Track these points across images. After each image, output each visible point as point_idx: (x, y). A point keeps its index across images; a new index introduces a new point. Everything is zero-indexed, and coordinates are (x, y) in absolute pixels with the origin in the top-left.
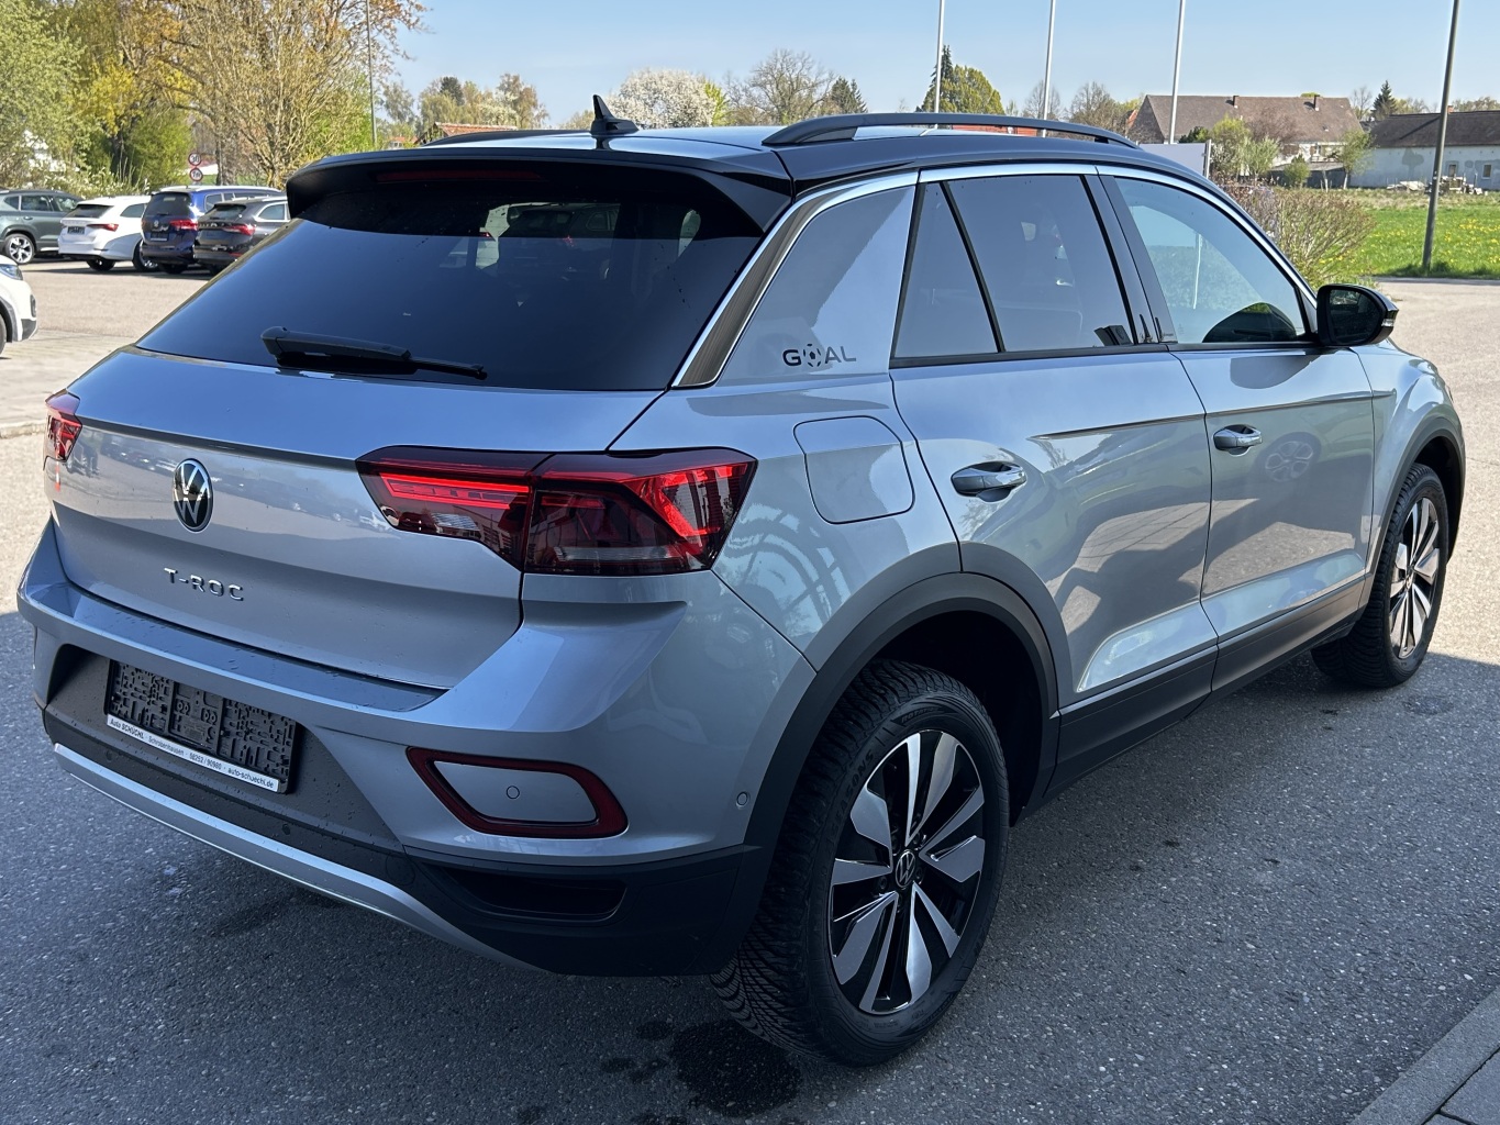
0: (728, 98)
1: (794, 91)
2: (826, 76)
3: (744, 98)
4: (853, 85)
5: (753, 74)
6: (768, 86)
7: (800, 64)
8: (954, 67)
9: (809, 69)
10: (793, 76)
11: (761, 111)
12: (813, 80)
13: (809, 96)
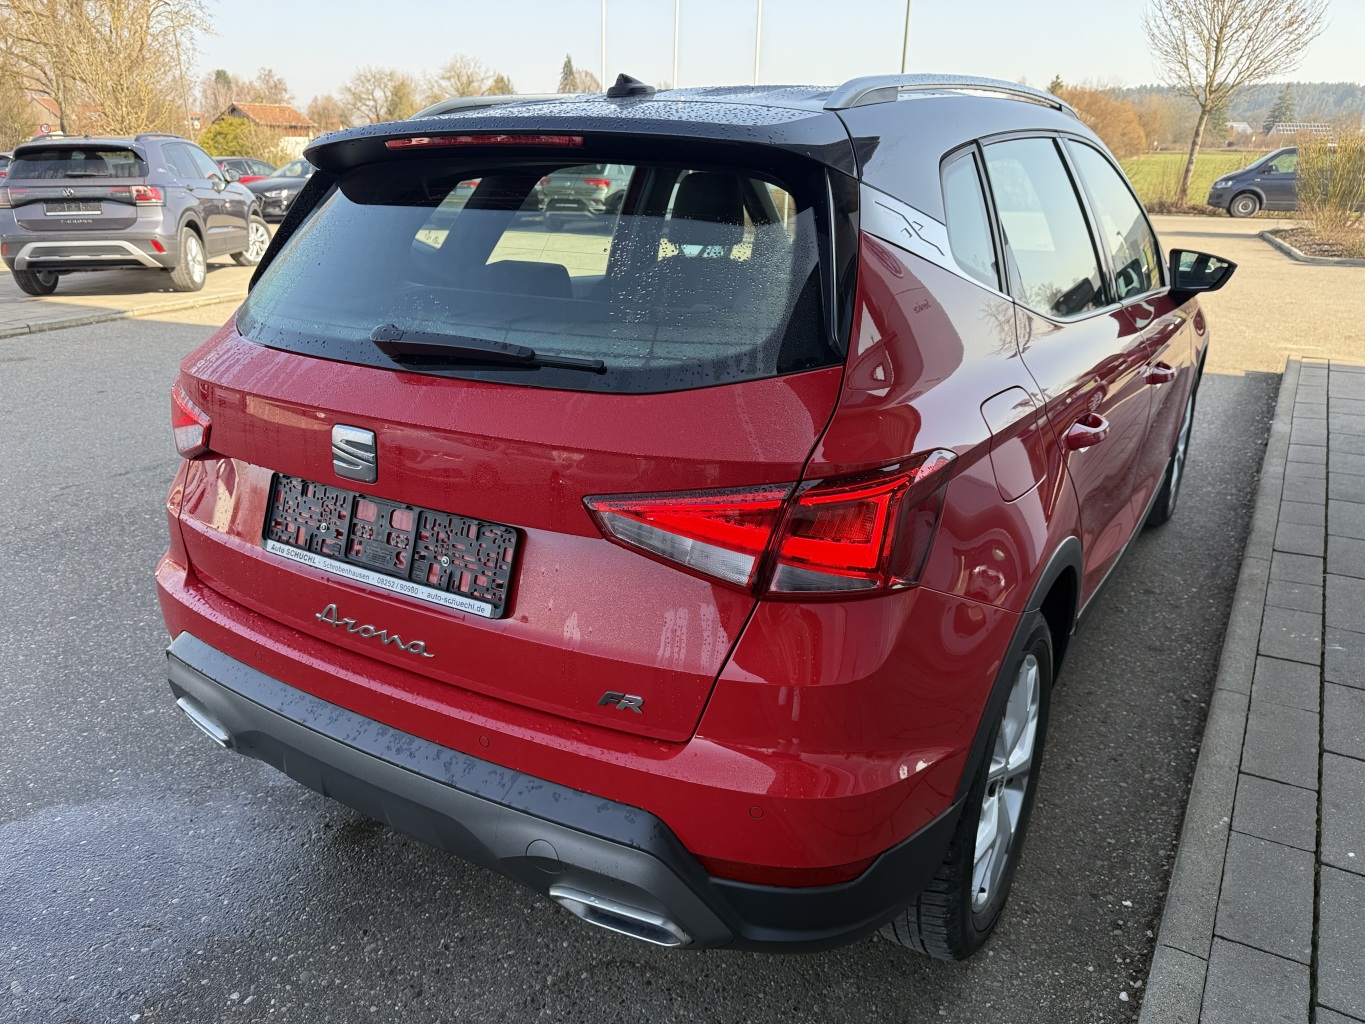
0: (425, 87)
1: (470, 83)
2: (491, 73)
3: (436, 87)
4: (508, 80)
5: (441, 71)
6: (452, 80)
7: (473, 64)
8: (574, 69)
9: (479, 68)
10: (469, 73)
11: (447, 96)
12: (482, 75)
13: (480, 87)
